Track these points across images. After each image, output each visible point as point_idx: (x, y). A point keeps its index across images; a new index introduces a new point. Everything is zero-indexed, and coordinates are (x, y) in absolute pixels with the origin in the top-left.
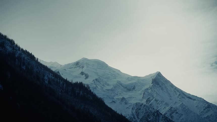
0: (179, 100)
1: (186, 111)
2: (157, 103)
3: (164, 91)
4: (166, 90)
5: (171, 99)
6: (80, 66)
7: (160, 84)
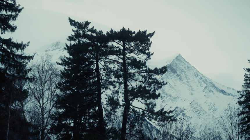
0: (205, 96)
1: (198, 112)
2: (162, 100)
3: (184, 83)
4: (186, 80)
5: (192, 94)
6: (61, 47)
7: (178, 73)
